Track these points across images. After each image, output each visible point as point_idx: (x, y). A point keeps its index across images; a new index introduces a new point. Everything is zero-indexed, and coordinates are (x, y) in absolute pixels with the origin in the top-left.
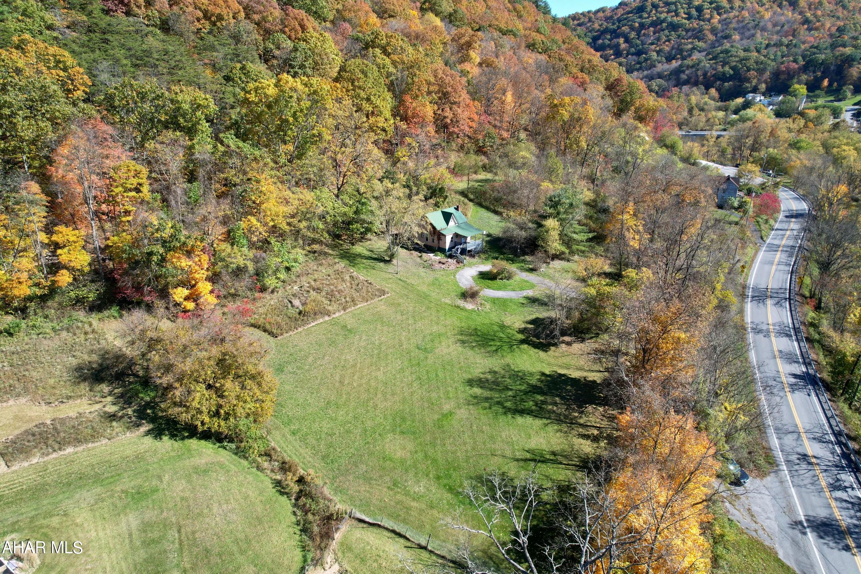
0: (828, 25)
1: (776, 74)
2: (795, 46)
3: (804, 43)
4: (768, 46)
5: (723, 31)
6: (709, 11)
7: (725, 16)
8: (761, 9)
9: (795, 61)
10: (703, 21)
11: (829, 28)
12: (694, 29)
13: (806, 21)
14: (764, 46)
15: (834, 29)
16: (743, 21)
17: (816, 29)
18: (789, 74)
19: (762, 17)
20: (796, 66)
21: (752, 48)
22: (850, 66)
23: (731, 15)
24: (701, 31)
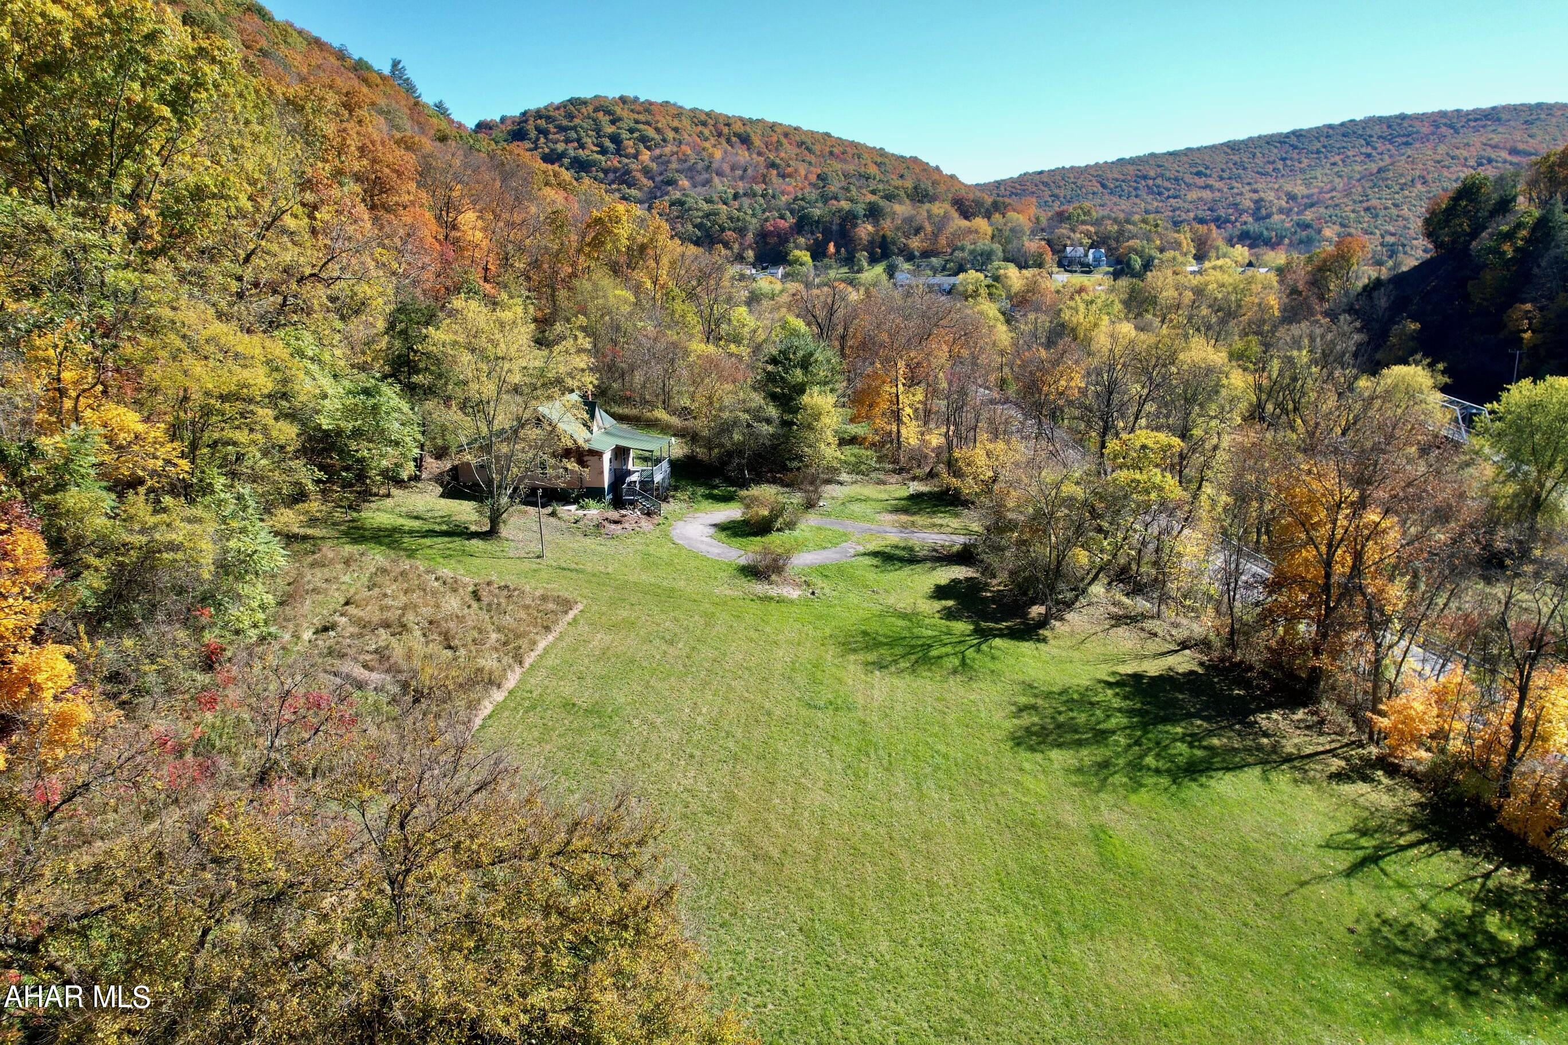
0: (803, 172)
1: (763, 236)
2: (774, 197)
3: (783, 193)
4: (736, 197)
5: (661, 174)
6: (631, 143)
7: (658, 152)
8: (707, 145)
9: (782, 217)
10: (627, 156)
11: (806, 178)
12: (615, 170)
13: (773, 165)
14: (731, 196)
15: (813, 178)
16: (685, 161)
17: (790, 176)
18: (779, 235)
19: (711, 156)
20: (787, 225)
21: (715, 198)
22: (855, 225)
23: (668, 149)
24: (628, 172)
